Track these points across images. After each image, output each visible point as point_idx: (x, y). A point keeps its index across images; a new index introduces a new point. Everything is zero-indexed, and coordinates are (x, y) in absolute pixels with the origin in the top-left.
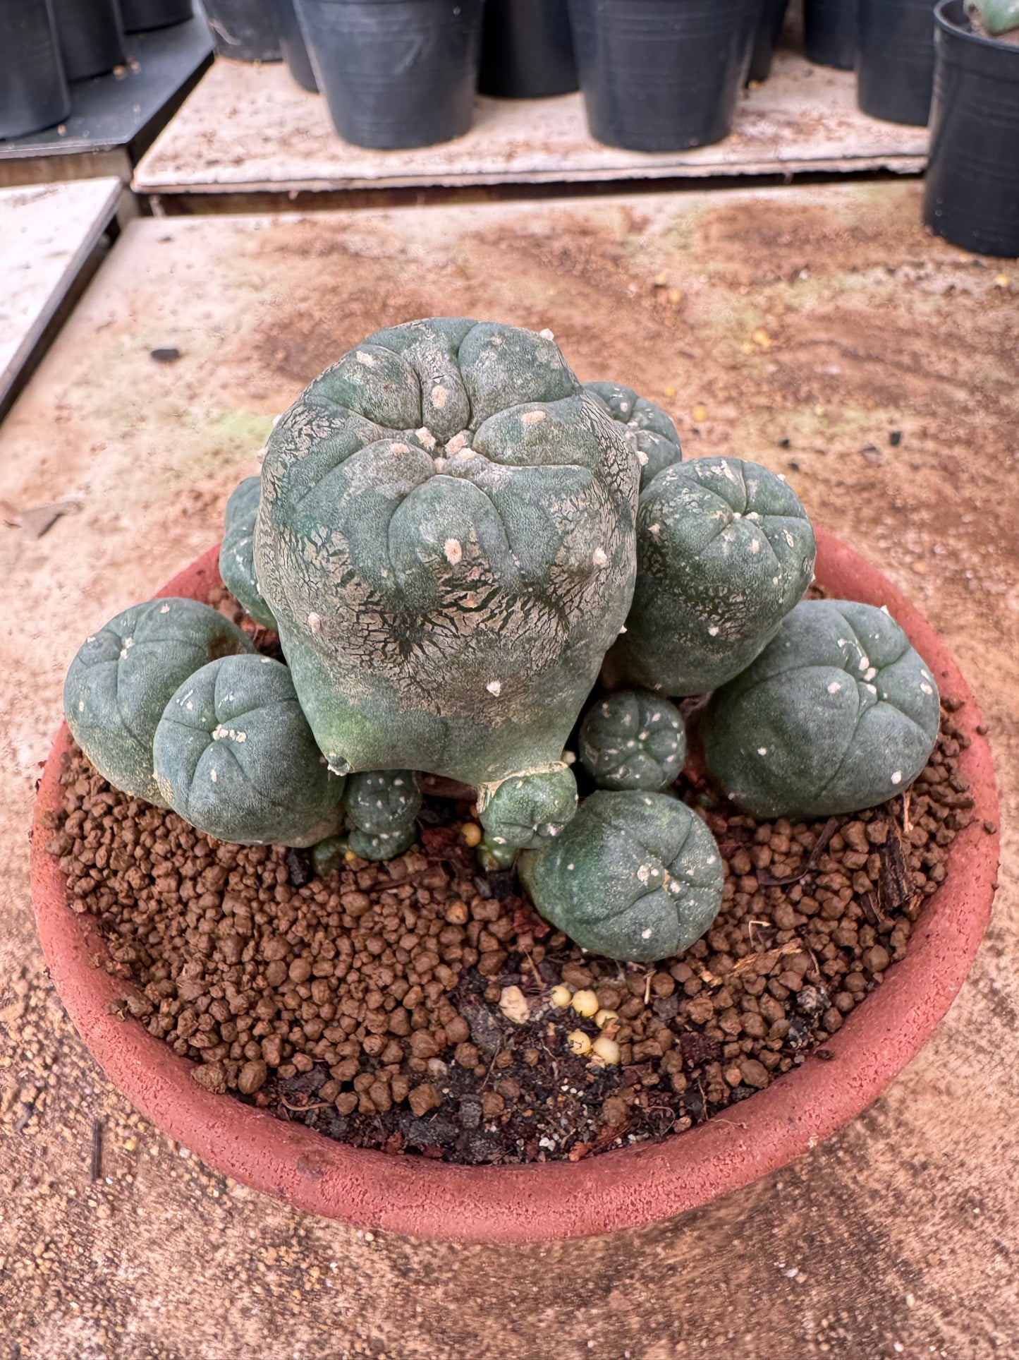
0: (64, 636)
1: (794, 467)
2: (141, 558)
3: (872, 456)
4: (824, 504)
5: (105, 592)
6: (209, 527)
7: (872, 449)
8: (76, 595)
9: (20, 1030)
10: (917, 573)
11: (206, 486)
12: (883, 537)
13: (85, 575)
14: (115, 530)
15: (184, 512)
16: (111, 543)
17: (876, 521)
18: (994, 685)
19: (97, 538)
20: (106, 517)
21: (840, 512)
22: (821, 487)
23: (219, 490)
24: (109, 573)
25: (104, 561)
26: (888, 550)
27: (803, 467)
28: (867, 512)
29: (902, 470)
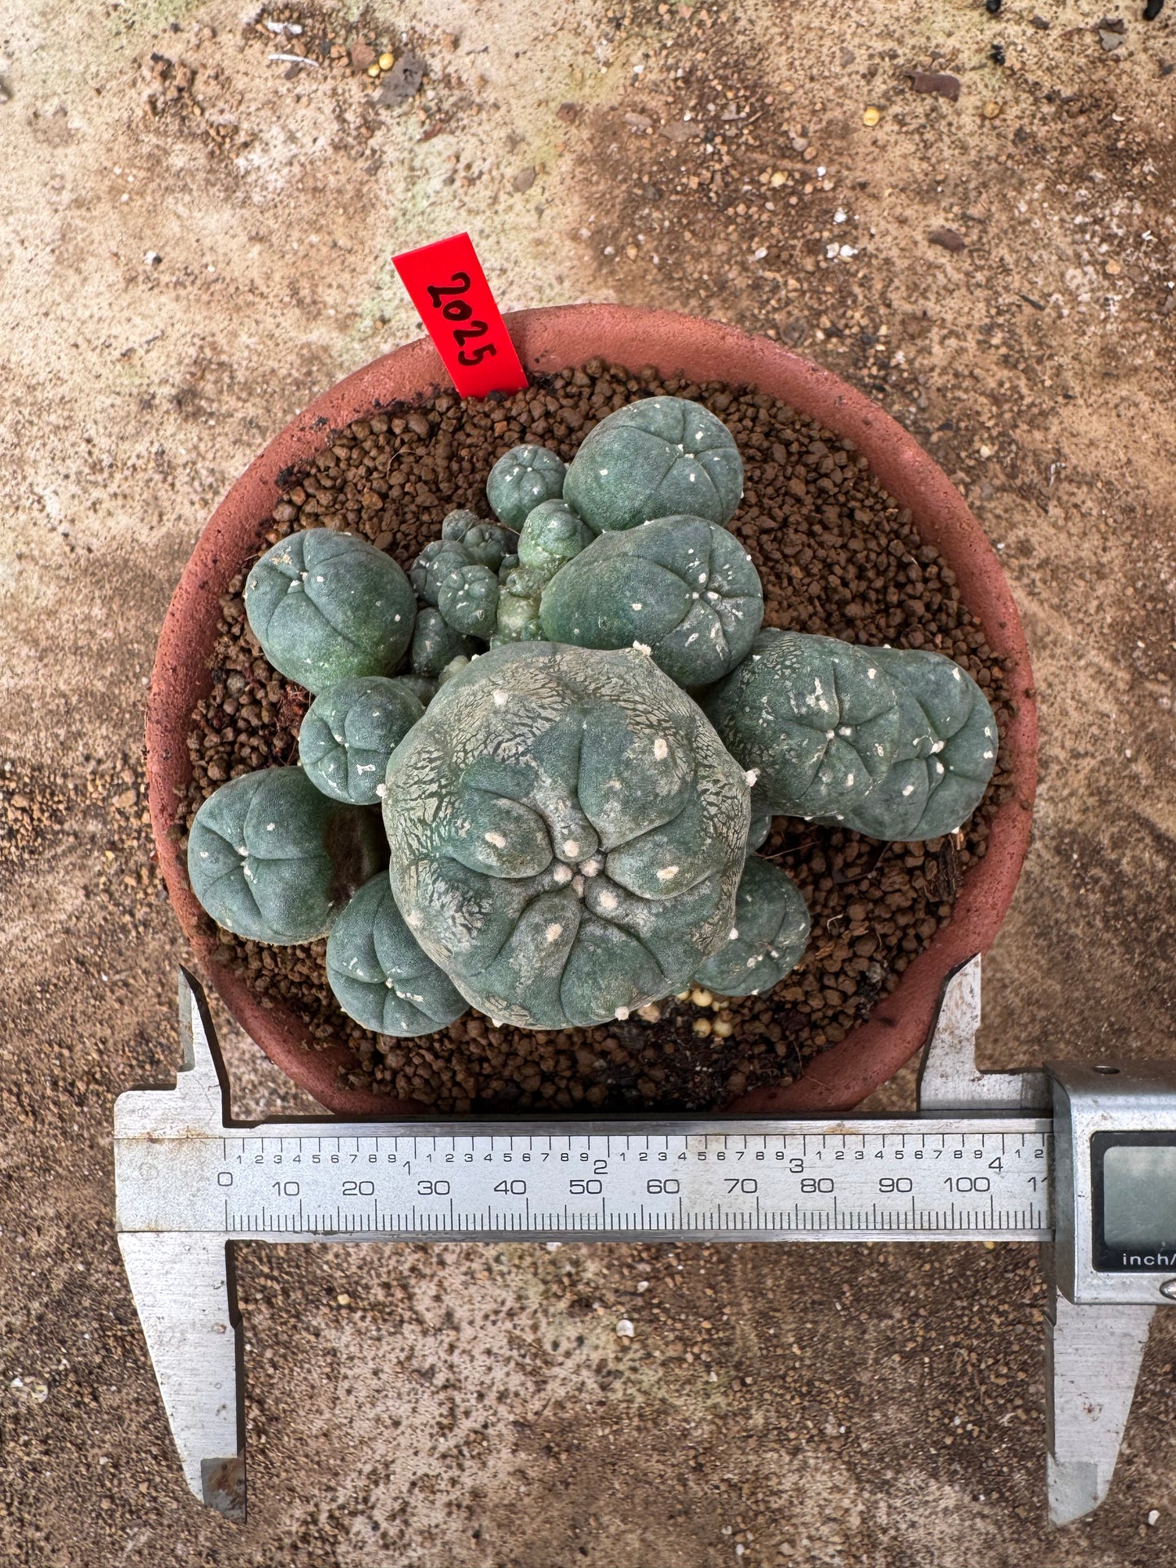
0: (50, 325)
1: (997, 56)
2: (115, 192)
3: (1110, 38)
4: (1020, 136)
5: (81, 256)
6: (194, 135)
7: (1115, 27)
8: (46, 259)
9: (139, 816)
10: (1106, 276)
11: (173, 50)
12: (1083, 207)
13: (49, 224)
14: (68, 137)
15: (152, 102)
16: (68, 160)
17: (1081, 176)
18: (1141, 461)
19: (45, 151)
20: (49, 109)
21: (1040, 151)
22: (1026, 100)
23: (192, 58)
24: (76, 218)
25: (66, 197)
26: (1082, 229)
27: (1011, 58)
28: (1075, 157)
29: (1144, 69)
